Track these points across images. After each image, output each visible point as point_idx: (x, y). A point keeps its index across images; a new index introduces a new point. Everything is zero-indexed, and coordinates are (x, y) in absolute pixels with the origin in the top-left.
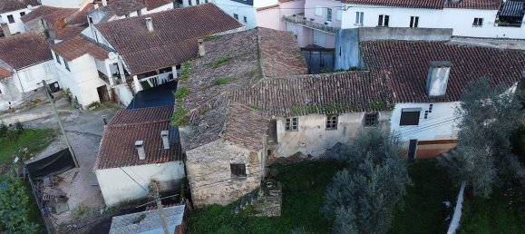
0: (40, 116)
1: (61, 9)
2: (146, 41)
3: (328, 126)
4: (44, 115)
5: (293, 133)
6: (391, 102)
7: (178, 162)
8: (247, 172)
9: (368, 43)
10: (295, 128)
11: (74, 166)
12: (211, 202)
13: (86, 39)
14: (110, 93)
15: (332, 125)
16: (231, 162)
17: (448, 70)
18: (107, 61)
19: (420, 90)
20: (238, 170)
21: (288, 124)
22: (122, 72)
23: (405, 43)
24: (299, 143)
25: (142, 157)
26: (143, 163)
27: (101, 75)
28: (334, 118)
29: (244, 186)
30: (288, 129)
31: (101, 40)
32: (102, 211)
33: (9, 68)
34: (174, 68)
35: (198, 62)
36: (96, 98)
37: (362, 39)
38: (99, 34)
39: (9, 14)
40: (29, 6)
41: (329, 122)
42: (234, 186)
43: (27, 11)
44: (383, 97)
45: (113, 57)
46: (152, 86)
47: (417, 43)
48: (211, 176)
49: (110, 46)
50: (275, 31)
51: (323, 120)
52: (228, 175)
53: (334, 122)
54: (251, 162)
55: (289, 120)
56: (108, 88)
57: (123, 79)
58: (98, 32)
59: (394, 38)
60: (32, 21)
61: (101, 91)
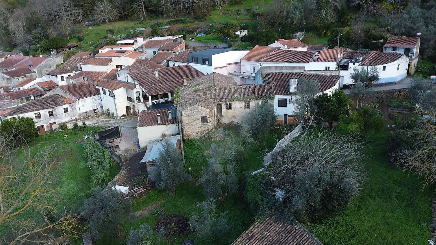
0: (92, 123)
1: (95, 72)
2: (154, 81)
3: (245, 107)
4: (95, 122)
5: (229, 111)
6: (273, 96)
7: (176, 124)
8: (208, 121)
9: (266, 74)
10: (230, 108)
11: (120, 137)
12: (192, 137)
13: (120, 82)
14: (132, 110)
15: (247, 107)
16: (202, 115)
17: (296, 80)
18: (135, 89)
19: (286, 90)
20: (204, 119)
21: (227, 106)
22: (141, 97)
23: (282, 74)
24: (232, 116)
25: (159, 122)
26: (160, 124)
27: (130, 99)
28: (248, 103)
29: (207, 128)
30: (227, 108)
31: (130, 80)
32: (138, 150)
33: (73, 98)
34: (169, 94)
35: (183, 88)
36: (125, 112)
37: (263, 72)
38: (129, 78)
39: (62, 75)
40: (74, 72)
41: (246, 105)
42: (202, 128)
43: (72, 74)
44: (270, 94)
45: (138, 88)
46: (156, 103)
47: (289, 74)
48: (192, 123)
49: (136, 83)
50: (223, 76)
51: (243, 104)
52: (199, 122)
53: (248, 105)
54: (210, 115)
55: (227, 104)
56: (132, 107)
57: (142, 100)
58: (128, 76)
59: (277, 71)
60: (78, 79)
61: (128, 108)
